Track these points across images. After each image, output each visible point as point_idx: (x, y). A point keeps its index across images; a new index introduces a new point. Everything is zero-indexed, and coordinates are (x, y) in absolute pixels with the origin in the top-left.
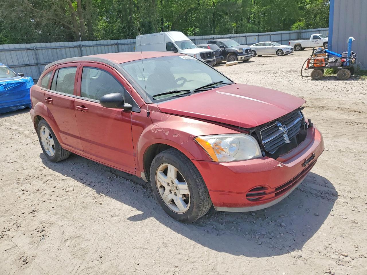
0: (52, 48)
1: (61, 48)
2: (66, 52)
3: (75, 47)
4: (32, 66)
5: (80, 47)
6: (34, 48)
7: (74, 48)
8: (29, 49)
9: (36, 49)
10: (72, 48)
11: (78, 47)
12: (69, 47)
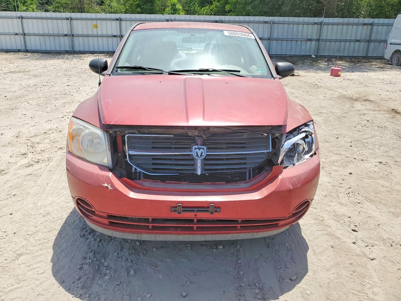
0: (289, 23)
1: (299, 24)
2: (303, 28)
3: (316, 23)
4: (264, 40)
5: (320, 24)
6: (271, 22)
7: (314, 25)
8: (266, 22)
9: (273, 23)
10: (311, 26)
11: (319, 24)
12: (308, 24)
